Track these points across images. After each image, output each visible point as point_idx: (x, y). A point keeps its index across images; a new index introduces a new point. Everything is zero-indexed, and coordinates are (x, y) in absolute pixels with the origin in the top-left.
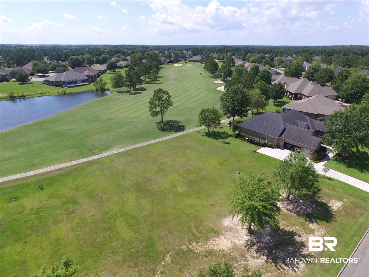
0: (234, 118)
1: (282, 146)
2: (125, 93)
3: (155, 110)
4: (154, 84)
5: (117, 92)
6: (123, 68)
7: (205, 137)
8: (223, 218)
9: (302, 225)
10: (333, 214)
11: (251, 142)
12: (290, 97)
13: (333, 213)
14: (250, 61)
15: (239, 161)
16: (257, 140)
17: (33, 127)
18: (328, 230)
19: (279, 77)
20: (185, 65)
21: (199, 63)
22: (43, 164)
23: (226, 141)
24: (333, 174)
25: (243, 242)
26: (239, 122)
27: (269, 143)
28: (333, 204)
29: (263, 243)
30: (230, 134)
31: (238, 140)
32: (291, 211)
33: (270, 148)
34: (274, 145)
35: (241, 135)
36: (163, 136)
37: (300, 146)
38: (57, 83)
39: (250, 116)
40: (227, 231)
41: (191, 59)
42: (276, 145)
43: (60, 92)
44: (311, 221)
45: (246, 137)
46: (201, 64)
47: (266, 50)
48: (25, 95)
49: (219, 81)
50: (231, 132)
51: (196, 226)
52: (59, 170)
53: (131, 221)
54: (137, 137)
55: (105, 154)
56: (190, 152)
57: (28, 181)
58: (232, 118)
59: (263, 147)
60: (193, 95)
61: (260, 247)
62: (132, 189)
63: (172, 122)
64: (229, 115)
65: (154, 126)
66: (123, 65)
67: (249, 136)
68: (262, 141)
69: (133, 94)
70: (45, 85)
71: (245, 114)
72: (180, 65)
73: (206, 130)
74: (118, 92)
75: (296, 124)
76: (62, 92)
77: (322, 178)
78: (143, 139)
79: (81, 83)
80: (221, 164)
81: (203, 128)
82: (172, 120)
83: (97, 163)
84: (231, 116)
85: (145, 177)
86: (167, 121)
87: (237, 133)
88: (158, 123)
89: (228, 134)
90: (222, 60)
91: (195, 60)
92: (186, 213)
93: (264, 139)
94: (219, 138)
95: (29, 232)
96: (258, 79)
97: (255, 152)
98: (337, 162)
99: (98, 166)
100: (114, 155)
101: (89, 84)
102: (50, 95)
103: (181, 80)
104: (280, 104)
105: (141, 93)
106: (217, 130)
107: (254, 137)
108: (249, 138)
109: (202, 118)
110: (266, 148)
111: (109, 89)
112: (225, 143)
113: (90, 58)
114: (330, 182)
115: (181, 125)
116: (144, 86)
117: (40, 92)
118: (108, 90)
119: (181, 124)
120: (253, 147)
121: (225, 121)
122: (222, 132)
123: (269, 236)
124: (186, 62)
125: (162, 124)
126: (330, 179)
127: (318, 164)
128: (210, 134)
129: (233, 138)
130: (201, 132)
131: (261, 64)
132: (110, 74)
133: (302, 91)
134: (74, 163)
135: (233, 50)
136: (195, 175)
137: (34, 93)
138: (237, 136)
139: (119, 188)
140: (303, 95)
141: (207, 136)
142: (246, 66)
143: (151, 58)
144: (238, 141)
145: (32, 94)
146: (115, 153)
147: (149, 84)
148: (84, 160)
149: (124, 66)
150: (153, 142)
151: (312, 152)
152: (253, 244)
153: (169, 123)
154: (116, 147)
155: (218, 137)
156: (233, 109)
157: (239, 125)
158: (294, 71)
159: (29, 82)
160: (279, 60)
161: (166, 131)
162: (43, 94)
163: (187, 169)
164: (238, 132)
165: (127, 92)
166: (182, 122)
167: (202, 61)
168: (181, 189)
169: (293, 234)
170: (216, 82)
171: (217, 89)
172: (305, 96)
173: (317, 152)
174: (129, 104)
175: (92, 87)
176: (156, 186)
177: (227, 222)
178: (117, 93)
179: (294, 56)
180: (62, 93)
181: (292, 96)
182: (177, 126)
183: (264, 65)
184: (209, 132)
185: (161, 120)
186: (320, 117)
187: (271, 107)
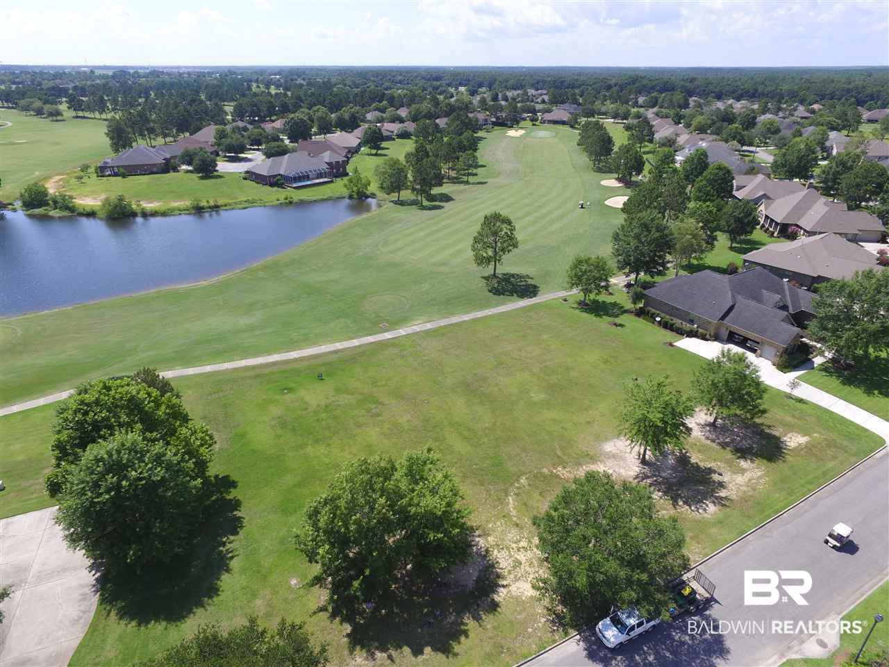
0: (636, 277)
1: (725, 337)
2: (409, 205)
3: (485, 255)
4: (467, 187)
5: (392, 201)
6: (394, 139)
7: (577, 312)
8: (603, 441)
9: (729, 463)
10: (784, 453)
11: (666, 325)
12: (770, 231)
13: (784, 451)
14: (693, 126)
15: (639, 358)
16: (677, 322)
17: (261, 272)
18: (768, 471)
19: (753, 180)
20: (533, 134)
21: (567, 128)
22: (306, 341)
23: (618, 321)
24: (808, 392)
25: (633, 474)
26: (646, 286)
27: (700, 330)
28: (791, 438)
29: (661, 477)
30: (625, 309)
31: (641, 320)
32: (713, 441)
33: (702, 339)
34: (710, 335)
35: (648, 312)
36: (497, 305)
37: (758, 341)
38: (272, 179)
39: (671, 273)
40: (608, 458)
41: (548, 116)
42: (712, 334)
43: (282, 200)
44: (743, 457)
45: (658, 315)
46: (570, 129)
47: (742, 87)
48: (219, 204)
49: (611, 182)
50: (629, 305)
51: (562, 448)
52: (336, 352)
53: (466, 433)
54: (450, 303)
55: (402, 332)
56: (551, 337)
57: (296, 366)
58: (633, 276)
59: (687, 337)
60: (553, 216)
61: (655, 481)
62: (458, 390)
63: (514, 278)
64: (627, 271)
65: (480, 285)
66: (393, 132)
67: (663, 315)
68: (686, 326)
69: (427, 210)
70: (248, 182)
71: (661, 268)
72: (521, 134)
73: (581, 297)
74: (395, 203)
75: (758, 298)
76: (286, 199)
77: (786, 399)
78: (461, 308)
79: (318, 178)
80: (606, 362)
81: (576, 293)
82: (512, 272)
83: (394, 345)
84: (631, 272)
85: (475, 374)
86: (504, 274)
87: (641, 308)
88: (486, 278)
89: (622, 307)
90: (622, 120)
91: (556, 118)
92: (545, 429)
93: (692, 322)
94: (604, 315)
95: (327, 433)
96: (702, 184)
97: (671, 345)
98: (825, 374)
99: (395, 351)
100: (417, 333)
101: (332, 182)
102: (265, 206)
103: (524, 177)
104: (744, 246)
105: (443, 207)
106: (603, 298)
107: (672, 318)
108: (662, 318)
109: (576, 275)
110: (693, 339)
111: (375, 195)
112: (616, 325)
113: (324, 115)
114: (799, 405)
115: (531, 284)
116: (446, 189)
117: (246, 199)
118: (373, 196)
119: (530, 282)
120: (668, 335)
121: (618, 281)
122: (611, 303)
123: (672, 470)
124: (534, 125)
125: (495, 281)
126: (801, 401)
127: (788, 374)
128: (587, 305)
129: (632, 317)
130: (571, 300)
131: (718, 137)
132: (368, 155)
133: (799, 219)
134: (356, 342)
135: (653, 88)
136: (560, 377)
137: (234, 201)
138: (640, 313)
139: (437, 386)
140: (801, 228)
141: (582, 308)
142: (680, 143)
143: (458, 119)
144: (640, 323)
145: (231, 201)
146: (419, 330)
147: (455, 183)
148: (371, 339)
149: (395, 134)
150: (480, 314)
151: (778, 351)
152: (646, 477)
153: (507, 278)
154: (418, 319)
155: (602, 313)
156: (637, 260)
157: (646, 292)
158: (794, 163)
159: (215, 174)
160: (768, 126)
161: (504, 295)
162: (251, 203)
163: (545, 367)
164: (642, 306)
165: (413, 203)
166: (532, 279)
167: (573, 124)
168: (537, 396)
169: (711, 471)
170: (604, 183)
171: (606, 203)
172: (805, 230)
173: (789, 354)
174: (422, 234)
175: (339, 187)
176: (496, 389)
177: (609, 447)
178: (392, 204)
179: (816, 106)
180: (285, 201)
181: (775, 228)
182: (523, 285)
183: (727, 141)
184: (587, 301)
185: (493, 273)
186: (821, 282)
187: (722, 253)
